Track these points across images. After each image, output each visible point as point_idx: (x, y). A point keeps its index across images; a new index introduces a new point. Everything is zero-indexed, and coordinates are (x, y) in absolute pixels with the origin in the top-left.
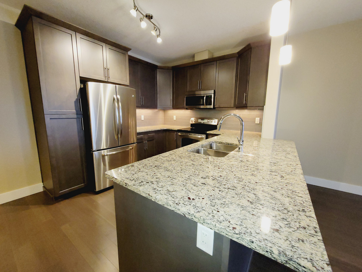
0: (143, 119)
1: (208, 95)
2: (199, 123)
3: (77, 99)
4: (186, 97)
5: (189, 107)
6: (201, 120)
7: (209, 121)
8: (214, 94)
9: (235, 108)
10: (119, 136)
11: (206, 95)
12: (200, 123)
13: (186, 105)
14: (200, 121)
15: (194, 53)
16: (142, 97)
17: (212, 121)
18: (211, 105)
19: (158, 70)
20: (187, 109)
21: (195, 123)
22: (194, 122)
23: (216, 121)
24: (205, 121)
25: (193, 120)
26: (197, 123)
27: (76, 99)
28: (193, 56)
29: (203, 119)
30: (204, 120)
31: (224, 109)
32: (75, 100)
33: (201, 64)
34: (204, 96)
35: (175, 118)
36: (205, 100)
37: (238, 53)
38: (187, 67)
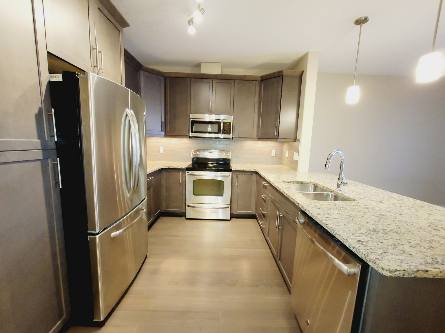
1: (225, 121)
4: (192, 121)
6: (209, 152)
7: (220, 153)
17: (224, 154)
18: (229, 133)
19: (141, 72)
28: (198, 65)
30: (212, 152)
31: (243, 139)
33: (212, 79)
34: (220, 122)
35: (162, 150)
36: (222, 127)
37: (262, 77)
38: (190, 78)
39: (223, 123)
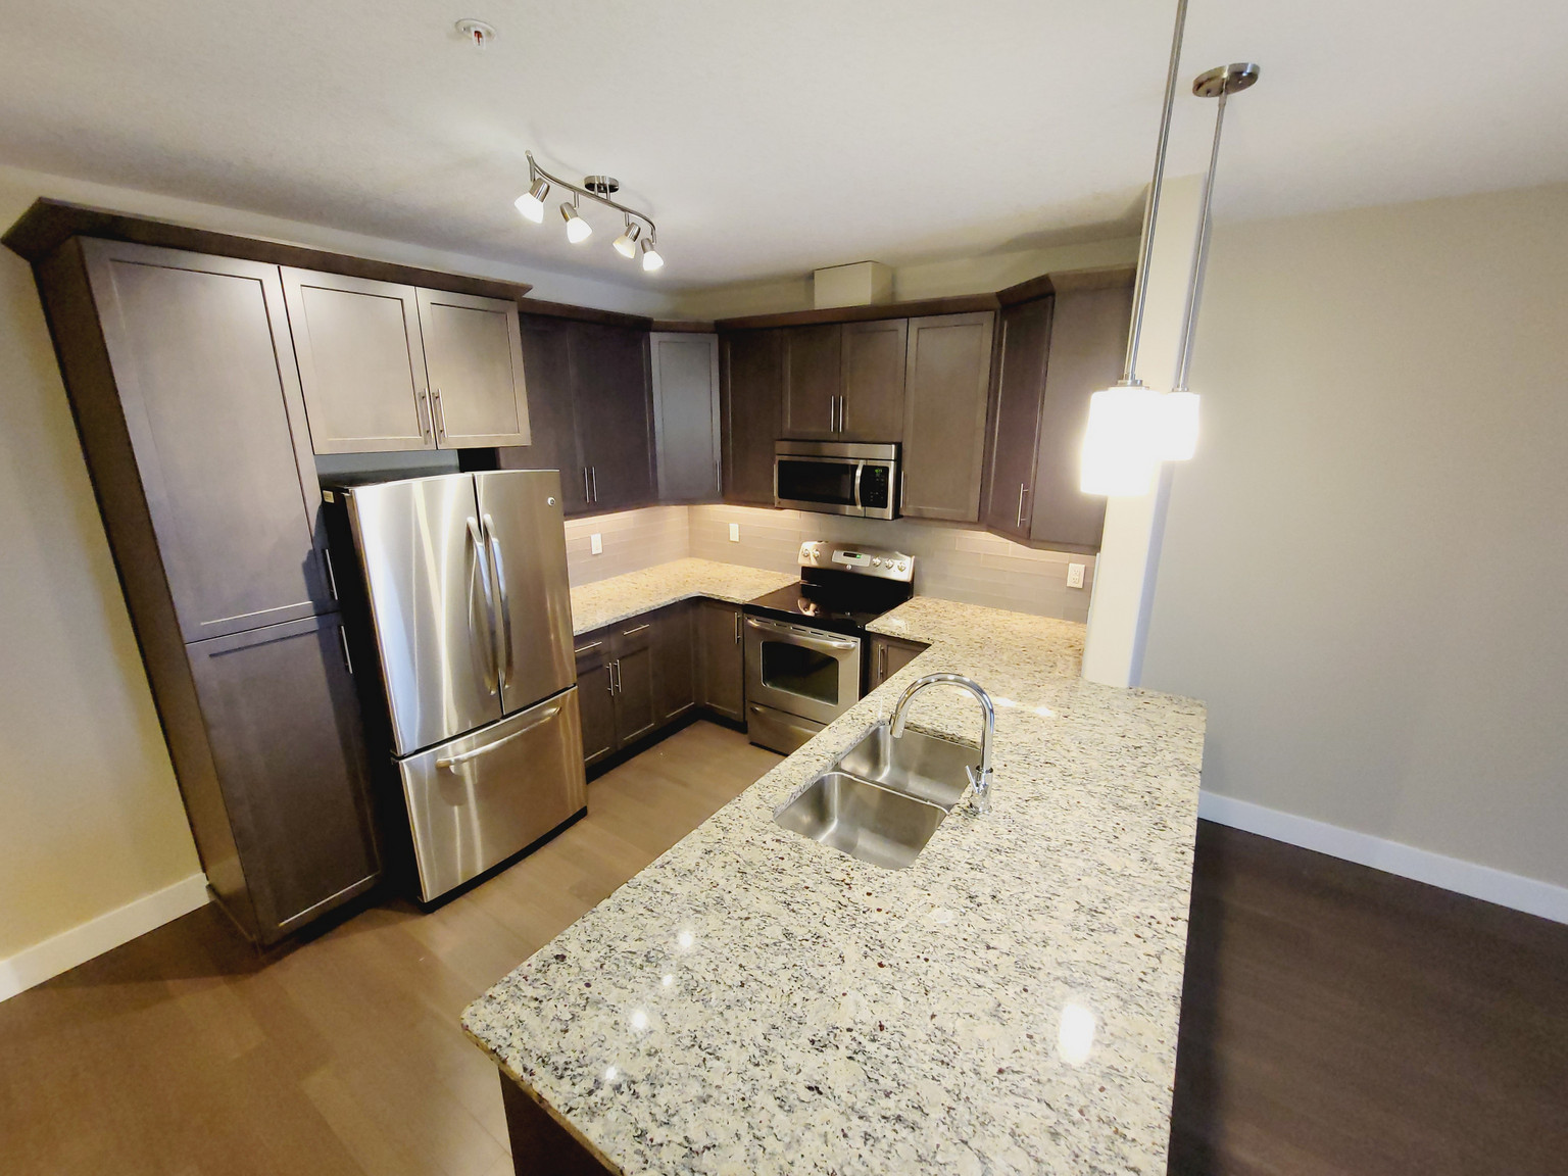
0: (597, 548)
1: (870, 463)
2: (835, 567)
3: (312, 554)
4: (780, 462)
5: (792, 503)
6: (845, 555)
7: (877, 561)
8: (899, 460)
9: (986, 528)
10: (502, 676)
11: (864, 462)
12: (841, 568)
13: (781, 495)
14: (839, 558)
15: (813, 268)
16: (589, 470)
17: (889, 562)
18: (885, 505)
19: (654, 337)
20: (784, 509)
21: (822, 566)
22: (813, 563)
23: (908, 562)
24: (863, 563)
25: (810, 553)
26: (824, 565)
27: (310, 551)
29: (851, 550)
30: (854, 556)
31: (936, 523)
32: (304, 558)
33: (841, 323)
34: (856, 467)
35: (734, 535)
36: (858, 481)
37: (1000, 295)
38: (782, 328)
39: (865, 468)
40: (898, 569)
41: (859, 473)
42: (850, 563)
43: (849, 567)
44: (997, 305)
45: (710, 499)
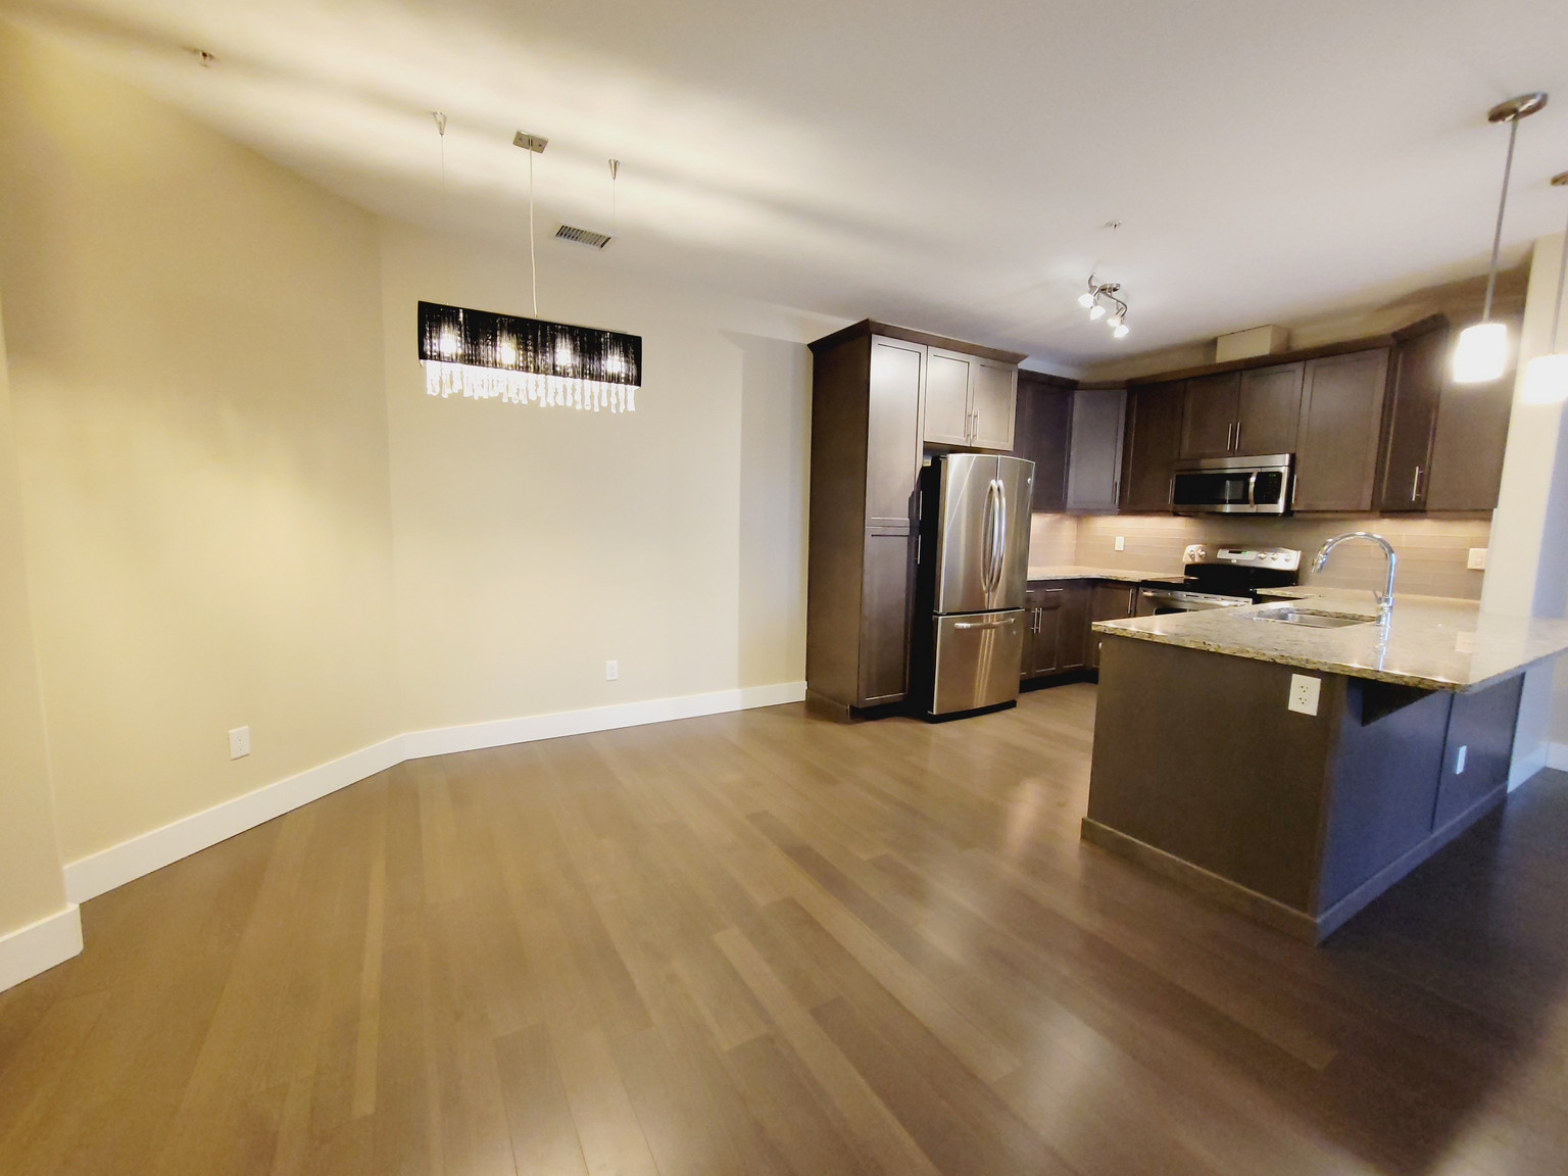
1: (1264, 470)
2: (1220, 562)
4: (1177, 476)
5: (1186, 507)
6: (1229, 552)
7: (1262, 555)
8: (1292, 467)
9: (1378, 514)
11: (1259, 470)
12: (1227, 563)
13: (1177, 500)
14: (1223, 555)
15: (1216, 335)
17: (1275, 556)
18: (1276, 502)
19: (1077, 393)
20: (1176, 514)
21: (1206, 562)
22: (1197, 560)
23: (1295, 554)
24: (1248, 557)
25: (1194, 552)
26: (1210, 561)
28: (1211, 347)
29: (1236, 548)
30: (1239, 552)
31: (1328, 516)
33: (1239, 371)
34: (1250, 475)
35: (1119, 544)
36: (1252, 487)
37: (1395, 335)
38: (1186, 380)
39: (1259, 475)
40: (1284, 560)
41: (1253, 479)
42: (1235, 558)
43: (1234, 561)
44: (1392, 342)
45: (1108, 512)
